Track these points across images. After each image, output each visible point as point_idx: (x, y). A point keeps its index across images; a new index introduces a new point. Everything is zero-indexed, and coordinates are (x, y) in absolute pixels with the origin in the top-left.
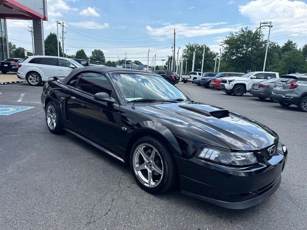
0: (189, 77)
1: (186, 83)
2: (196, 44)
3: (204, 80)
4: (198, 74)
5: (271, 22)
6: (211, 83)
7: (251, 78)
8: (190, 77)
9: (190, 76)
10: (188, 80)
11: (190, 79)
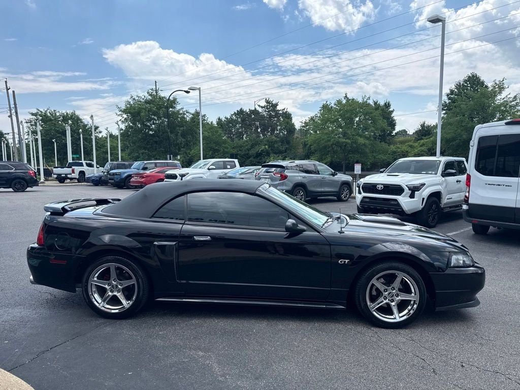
0: (71, 172)
1: (63, 182)
2: (53, 111)
3: (116, 175)
4: (85, 164)
5: (200, 88)
6: (133, 179)
7: (209, 169)
8: (73, 171)
9: (71, 169)
10: (69, 176)
11: (73, 174)
